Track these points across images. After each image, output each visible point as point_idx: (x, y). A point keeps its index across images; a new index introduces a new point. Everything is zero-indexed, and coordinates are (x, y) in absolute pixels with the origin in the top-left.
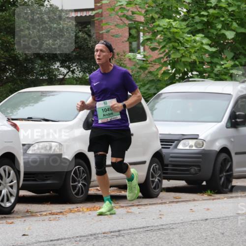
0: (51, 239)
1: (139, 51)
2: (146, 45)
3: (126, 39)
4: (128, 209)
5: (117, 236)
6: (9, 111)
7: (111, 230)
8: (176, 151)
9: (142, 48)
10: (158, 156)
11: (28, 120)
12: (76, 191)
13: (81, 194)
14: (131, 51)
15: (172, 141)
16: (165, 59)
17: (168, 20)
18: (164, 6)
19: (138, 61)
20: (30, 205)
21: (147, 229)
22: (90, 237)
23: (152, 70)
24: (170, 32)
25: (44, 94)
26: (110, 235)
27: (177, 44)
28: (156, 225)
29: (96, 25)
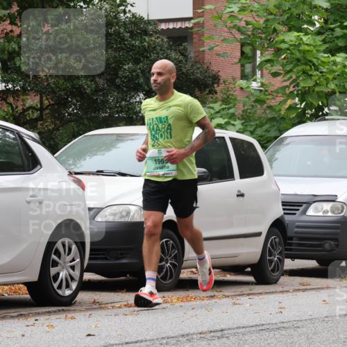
0: (127, 340)
1: (255, 77)
2: (264, 70)
3: (237, 61)
4: (235, 300)
5: (219, 338)
6: (71, 162)
7: (211, 329)
8: (304, 218)
9: (259, 73)
10: (278, 225)
11: (98, 175)
12: (162, 274)
13: (170, 279)
14: (244, 77)
15: (299, 204)
16: (291, 89)
17: (296, 34)
18: (291, 14)
19: (253, 91)
20: (97, 293)
21: (261, 328)
22: (181, 339)
23: (272, 104)
24: (299, 51)
25: (120, 137)
26: (208, 336)
27: (308, 68)
28: (274, 322)
29: (194, 40)
